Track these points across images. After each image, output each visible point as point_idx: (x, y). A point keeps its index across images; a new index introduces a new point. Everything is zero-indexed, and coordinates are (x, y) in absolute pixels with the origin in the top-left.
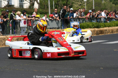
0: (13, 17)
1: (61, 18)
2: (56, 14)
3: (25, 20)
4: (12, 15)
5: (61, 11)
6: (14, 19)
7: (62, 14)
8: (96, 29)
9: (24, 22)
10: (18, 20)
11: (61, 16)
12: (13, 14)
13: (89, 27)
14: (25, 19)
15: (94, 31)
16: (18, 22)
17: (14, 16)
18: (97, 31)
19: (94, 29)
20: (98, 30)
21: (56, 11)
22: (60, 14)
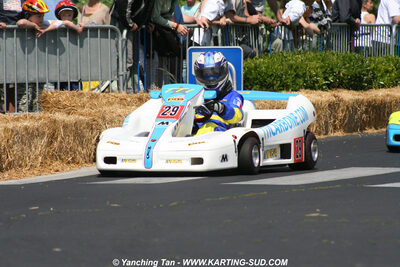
1: (131, 23)
8: (348, 96)
11: (128, 11)
13: (300, 81)
15: (333, 106)
18: (352, 109)
19: (335, 92)
20: (359, 103)
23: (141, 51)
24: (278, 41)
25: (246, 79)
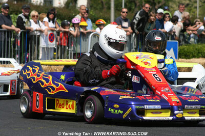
0: (24, 22)
1: (136, 31)
2: (126, 20)
3: (51, 32)
4: (22, 19)
5: (138, 16)
6: (27, 27)
7: (140, 21)
9: (50, 37)
10: (36, 30)
11: (135, 26)
12: (23, 17)
13: (200, 55)
14: (53, 31)
16: (35, 36)
17: (25, 20)
21: (124, 14)
22: (135, 21)
23: (140, 43)
24: (192, 40)
25: (179, 54)
